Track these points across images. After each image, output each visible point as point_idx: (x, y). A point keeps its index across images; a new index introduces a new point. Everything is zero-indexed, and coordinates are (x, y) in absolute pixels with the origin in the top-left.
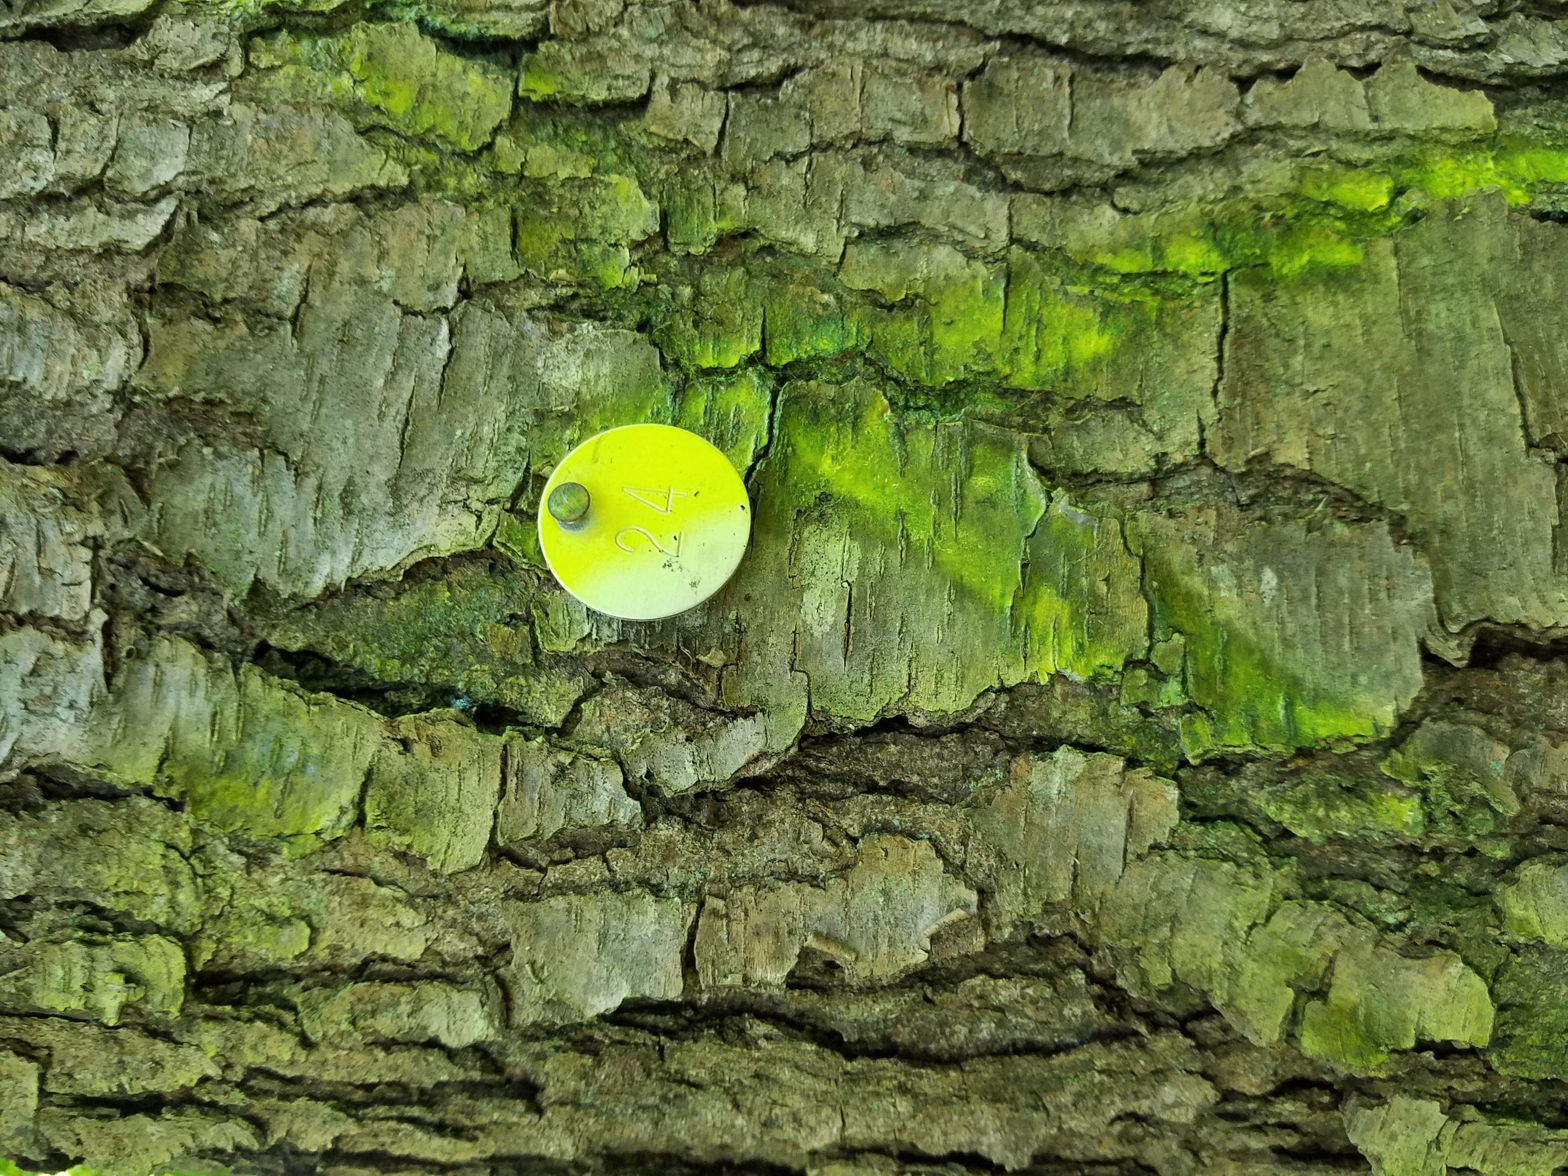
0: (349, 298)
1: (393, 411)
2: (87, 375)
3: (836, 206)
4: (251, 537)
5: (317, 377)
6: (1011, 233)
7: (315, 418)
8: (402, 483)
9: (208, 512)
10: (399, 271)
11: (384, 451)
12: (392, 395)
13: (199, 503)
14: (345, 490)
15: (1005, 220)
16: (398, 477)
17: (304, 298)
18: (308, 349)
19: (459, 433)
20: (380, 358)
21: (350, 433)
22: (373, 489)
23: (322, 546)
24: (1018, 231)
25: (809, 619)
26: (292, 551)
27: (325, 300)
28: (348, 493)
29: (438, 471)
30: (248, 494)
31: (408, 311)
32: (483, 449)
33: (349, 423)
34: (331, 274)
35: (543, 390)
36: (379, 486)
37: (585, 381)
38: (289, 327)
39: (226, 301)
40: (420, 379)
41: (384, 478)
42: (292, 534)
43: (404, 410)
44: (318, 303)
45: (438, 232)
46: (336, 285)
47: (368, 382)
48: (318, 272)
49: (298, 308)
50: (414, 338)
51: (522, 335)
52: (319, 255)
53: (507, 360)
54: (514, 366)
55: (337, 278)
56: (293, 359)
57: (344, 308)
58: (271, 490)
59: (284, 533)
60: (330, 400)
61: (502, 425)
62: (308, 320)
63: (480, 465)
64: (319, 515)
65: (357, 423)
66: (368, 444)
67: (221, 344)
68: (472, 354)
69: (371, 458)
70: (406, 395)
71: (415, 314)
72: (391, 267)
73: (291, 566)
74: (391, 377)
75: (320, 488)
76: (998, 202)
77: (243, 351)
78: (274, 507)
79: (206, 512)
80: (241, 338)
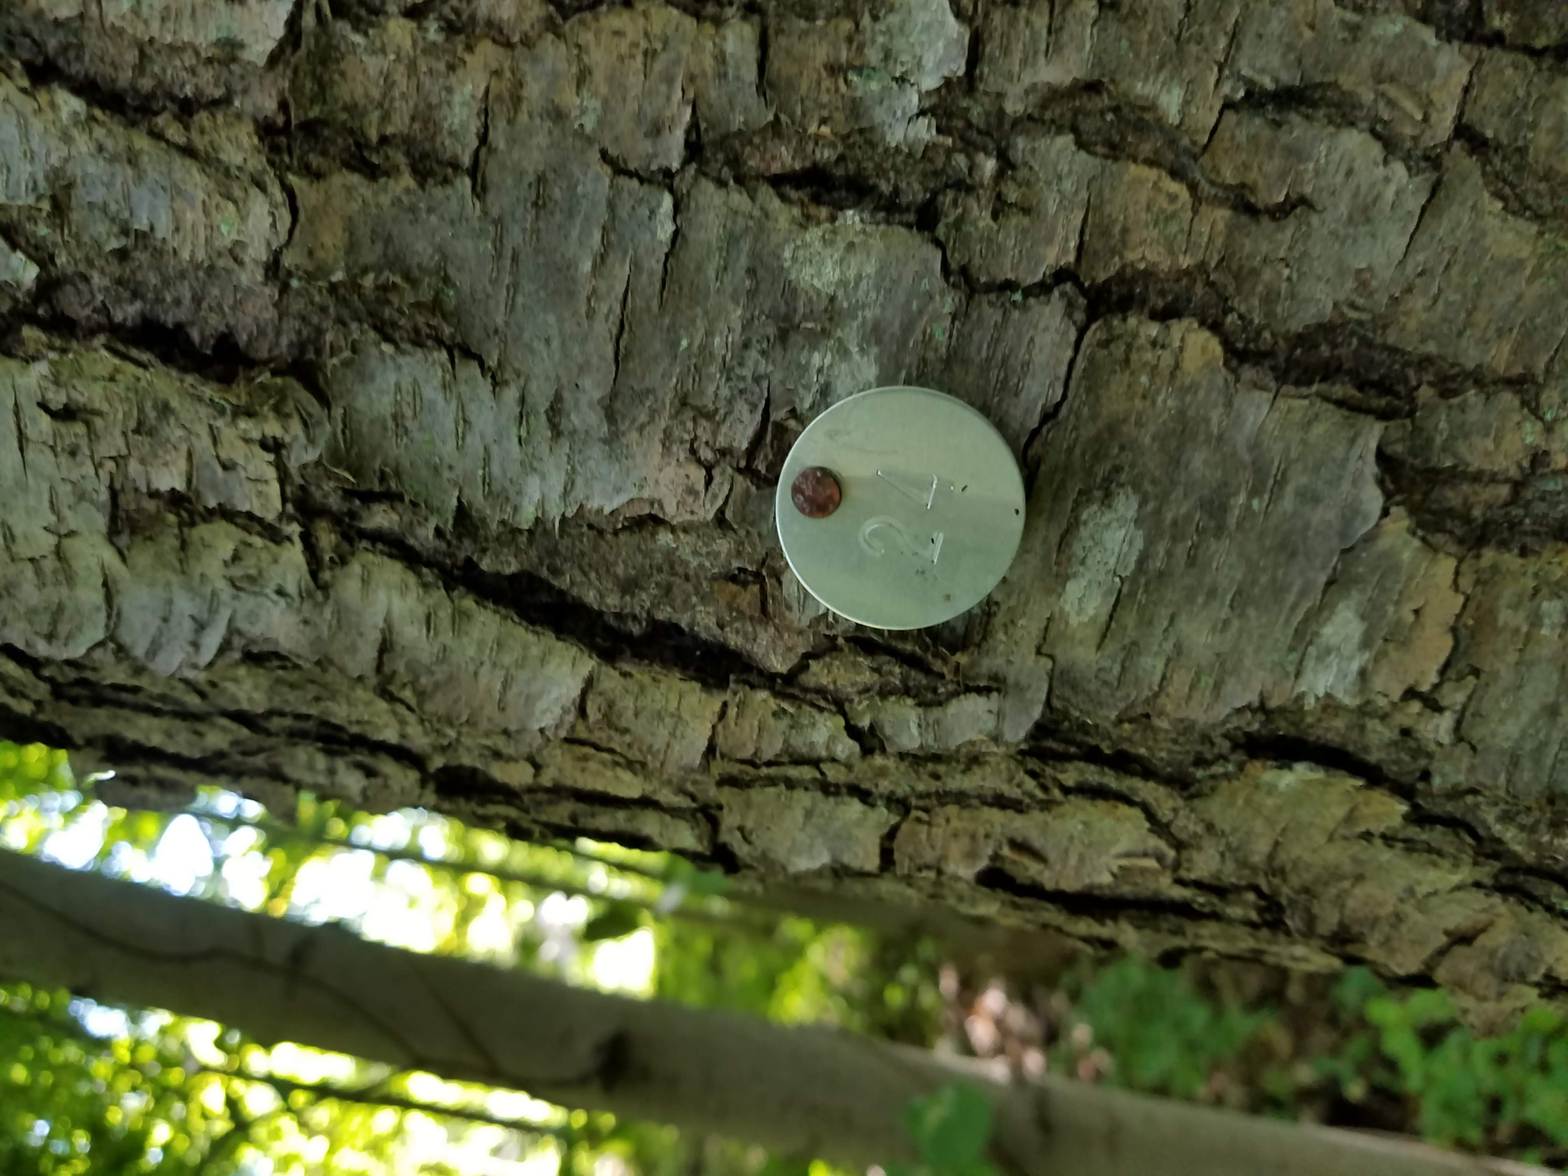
0: (541, 140)
1: (604, 308)
2: (228, 234)
3: (1223, 42)
4: (449, 448)
5: (509, 254)
6: (1460, 116)
7: (511, 308)
8: (618, 405)
9: (397, 417)
10: (605, 102)
11: (595, 360)
12: (602, 286)
13: (384, 406)
14: (552, 408)
15: (1459, 91)
16: (614, 395)
17: (483, 138)
18: (495, 212)
19: (684, 343)
20: (585, 232)
21: (554, 332)
22: (584, 408)
23: (529, 466)
24: (1472, 116)
25: (1067, 608)
26: (496, 469)
27: (512, 141)
28: (555, 411)
29: (660, 394)
30: (440, 398)
31: (619, 169)
32: (714, 369)
33: (551, 319)
34: (517, 100)
35: (791, 291)
36: (590, 405)
37: (843, 283)
38: (468, 181)
39: (384, 140)
40: (636, 265)
41: (597, 395)
42: (495, 450)
43: (618, 309)
44: (502, 145)
45: (658, 46)
46: (523, 117)
47: (571, 265)
48: (499, 98)
49: (476, 154)
50: (628, 207)
51: (767, 215)
52: (497, 73)
53: (745, 246)
54: (754, 255)
55: (524, 107)
56: (476, 225)
57: (536, 154)
58: (465, 398)
59: (486, 449)
60: (527, 286)
61: (736, 337)
62: (492, 171)
63: (711, 389)
64: (524, 434)
65: (560, 320)
66: (576, 350)
67: (385, 200)
68: (702, 235)
69: (581, 369)
70: (620, 288)
71: (630, 174)
72: (595, 94)
73: (496, 487)
74: (601, 260)
75: (522, 401)
76: (1459, 60)
77: (413, 209)
78: (472, 418)
79: (395, 417)
80: (408, 191)
